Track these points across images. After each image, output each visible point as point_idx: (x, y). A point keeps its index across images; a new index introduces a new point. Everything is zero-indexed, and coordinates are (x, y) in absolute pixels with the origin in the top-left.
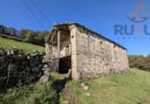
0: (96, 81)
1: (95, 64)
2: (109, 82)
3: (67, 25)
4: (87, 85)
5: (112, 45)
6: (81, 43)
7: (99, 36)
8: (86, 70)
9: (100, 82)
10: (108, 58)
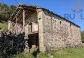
0: (58, 52)
1: (56, 40)
2: (67, 53)
3: (34, 8)
4: (52, 55)
5: (69, 24)
6: (46, 24)
7: (59, 17)
8: (50, 44)
9: (60, 53)
10: (66, 35)
